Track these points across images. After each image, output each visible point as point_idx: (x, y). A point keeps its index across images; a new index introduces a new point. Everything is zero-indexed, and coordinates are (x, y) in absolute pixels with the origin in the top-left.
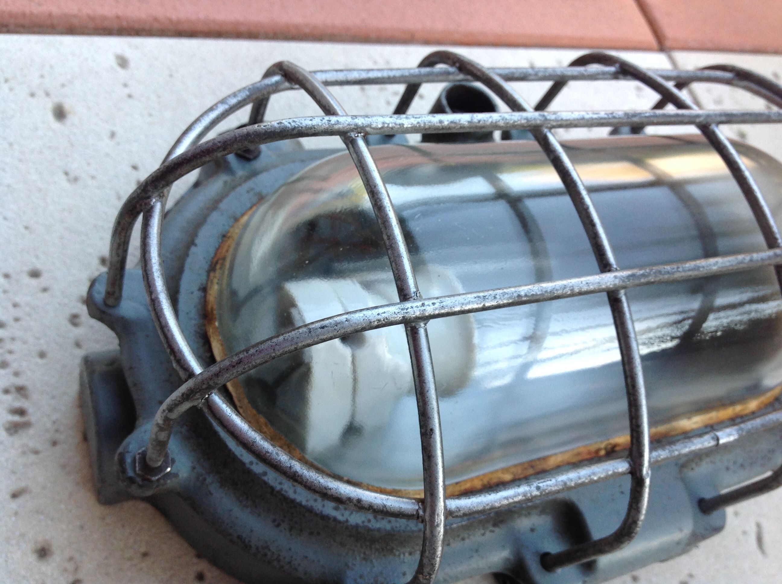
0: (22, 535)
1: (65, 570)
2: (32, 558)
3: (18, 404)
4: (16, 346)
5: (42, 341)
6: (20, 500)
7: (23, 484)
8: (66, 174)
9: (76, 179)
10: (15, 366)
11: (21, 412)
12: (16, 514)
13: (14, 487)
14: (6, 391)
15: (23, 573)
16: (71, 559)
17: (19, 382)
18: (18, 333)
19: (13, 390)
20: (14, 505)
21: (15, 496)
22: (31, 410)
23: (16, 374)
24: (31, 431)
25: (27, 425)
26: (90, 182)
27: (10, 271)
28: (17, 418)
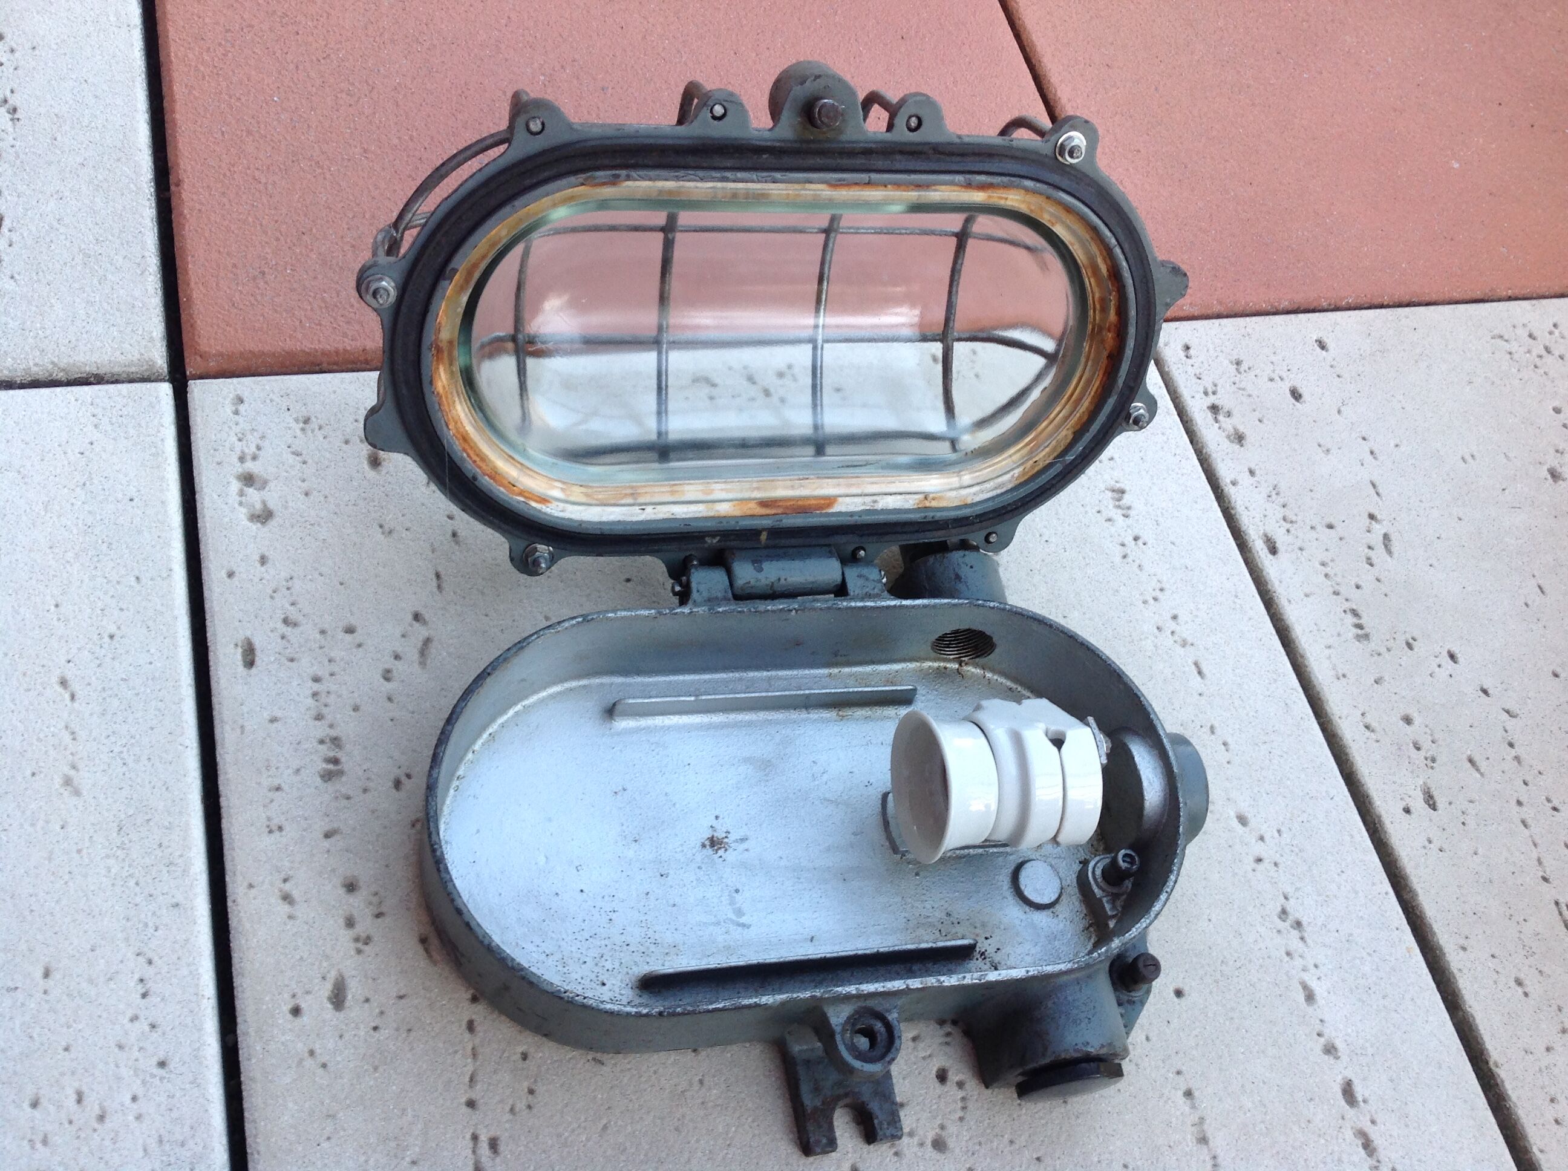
0: (333, 870)
1: (370, 903)
2: (342, 891)
3: (331, 754)
4: (331, 699)
5: (356, 695)
6: (332, 840)
7: (335, 826)
8: (381, 526)
9: (390, 532)
10: (329, 718)
11: (335, 761)
12: (328, 851)
13: (327, 828)
14: (322, 742)
15: (333, 903)
16: (376, 894)
17: (333, 733)
18: (333, 688)
19: (328, 740)
20: (326, 844)
21: (327, 836)
22: (343, 760)
23: (331, 726)
24: (344, 779)
25: (341, 773)
26: (404, 534)
27: (326, 626)
28: (331, 767)
